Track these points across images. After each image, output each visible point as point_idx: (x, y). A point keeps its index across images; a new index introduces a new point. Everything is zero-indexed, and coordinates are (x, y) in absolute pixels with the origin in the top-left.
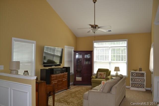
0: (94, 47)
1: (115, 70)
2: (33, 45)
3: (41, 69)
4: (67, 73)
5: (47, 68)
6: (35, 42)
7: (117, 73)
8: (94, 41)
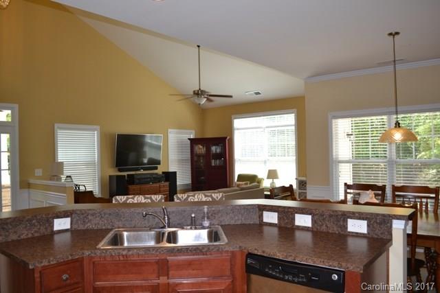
0: (234, 129)
1: (269, 177)
2: (96, 132)
3: (110, 176)
4: (167, 183)
5: (125, 174)
6: (98, 127)
7: (273, 183)
8: (233, 116)
